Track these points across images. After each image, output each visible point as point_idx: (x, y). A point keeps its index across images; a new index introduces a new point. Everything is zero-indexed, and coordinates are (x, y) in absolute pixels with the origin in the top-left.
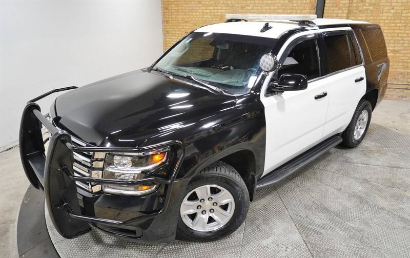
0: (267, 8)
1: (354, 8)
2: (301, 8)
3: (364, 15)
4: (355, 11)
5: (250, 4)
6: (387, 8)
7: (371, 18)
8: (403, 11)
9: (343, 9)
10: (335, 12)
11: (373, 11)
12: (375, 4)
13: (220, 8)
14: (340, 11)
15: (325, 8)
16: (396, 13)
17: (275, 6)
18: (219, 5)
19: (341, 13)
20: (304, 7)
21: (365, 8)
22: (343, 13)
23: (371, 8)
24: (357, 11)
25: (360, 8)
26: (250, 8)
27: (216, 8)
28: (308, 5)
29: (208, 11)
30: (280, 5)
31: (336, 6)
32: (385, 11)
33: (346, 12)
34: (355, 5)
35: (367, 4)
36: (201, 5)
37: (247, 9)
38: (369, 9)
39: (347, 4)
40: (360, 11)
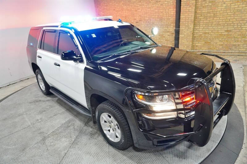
0: (149, 9)
1: (200, 5)
2: (168, 8)
3: (206, 9)
4: (200, 7)
5: (140, 8)
6: (221, 3)
7: (211, 11)
8: (232, 5)
9: (192, 6)
10: (187, 9)
11: (211, 6)
12: (213, 2)
13: (125, 12)
14: (190, 8)
15: (181, 7)
16: (227, 6)
17: (153, 8)
18: (124, 10)
19: (191, 9)
20: (170, 7)
21: (206, 4)
22: (192, 9)
23: (210, 4)
24: (201, 7)
25: (203, 5)
26: (140, 10)
27: (122, 12)
28: (172, 6)
29: (119, 14)
30: (156, 7)
31: (188, 5)
32: (219, 5)
33: (194, 8)
34: (200, 3)
35: (208, 2)
36: (115, 11)
37: (139, 11)
38: (209, 5)
39: (194, 3)
40: (203, 7)
